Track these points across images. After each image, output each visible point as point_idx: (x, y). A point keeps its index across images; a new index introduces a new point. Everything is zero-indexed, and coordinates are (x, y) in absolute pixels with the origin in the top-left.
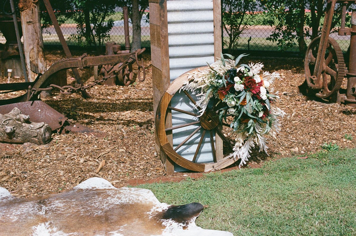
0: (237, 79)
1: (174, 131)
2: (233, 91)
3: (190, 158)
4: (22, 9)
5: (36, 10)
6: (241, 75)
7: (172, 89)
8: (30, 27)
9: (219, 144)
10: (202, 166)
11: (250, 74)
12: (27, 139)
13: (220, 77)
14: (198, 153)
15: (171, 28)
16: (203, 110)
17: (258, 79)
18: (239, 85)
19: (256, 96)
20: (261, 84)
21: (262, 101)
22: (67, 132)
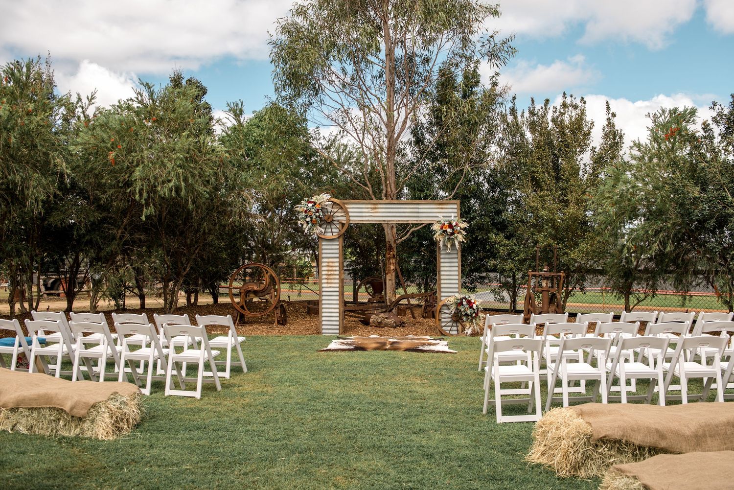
0: (464, 300)
1: (443, 320)
2: (463, 305)
3: (448, 332)
4: (387, 274)
5: (394, 274)
6: (465, 298)
7: (441, 304)
8: (390, 282)
9: (460, 327)
10: (452, 335)
11: (470, 299)
12: (386, 325)
13: (458, 300)
14: (450, 330)
15: (442, 281)
16: (453, 312)
17: (473, 301)
18: (465, 303)
19: (471, 307)
20: (474, 303)
21: (474, 309)
22: (403, 327)
